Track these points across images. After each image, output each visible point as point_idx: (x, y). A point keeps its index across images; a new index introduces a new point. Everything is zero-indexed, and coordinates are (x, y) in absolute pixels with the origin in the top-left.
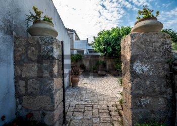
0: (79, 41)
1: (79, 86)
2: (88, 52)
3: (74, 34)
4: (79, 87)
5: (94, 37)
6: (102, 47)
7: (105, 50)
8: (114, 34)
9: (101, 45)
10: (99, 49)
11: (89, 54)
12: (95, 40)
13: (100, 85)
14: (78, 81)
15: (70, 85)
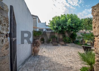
0: (40, 23)
1: (39, 54)
2: (46, 30)
3: (37, 19)
4: (39, 56)
5: (50, 21)
6: (55, 27)
7: (57, 28)
8: (62, 18)
9: (55, 25)
10: (53, 28)
11: (46, 31)
12: (50, 22)
13: (55, 53)
14: (39, 50)
15: (32, 54)
